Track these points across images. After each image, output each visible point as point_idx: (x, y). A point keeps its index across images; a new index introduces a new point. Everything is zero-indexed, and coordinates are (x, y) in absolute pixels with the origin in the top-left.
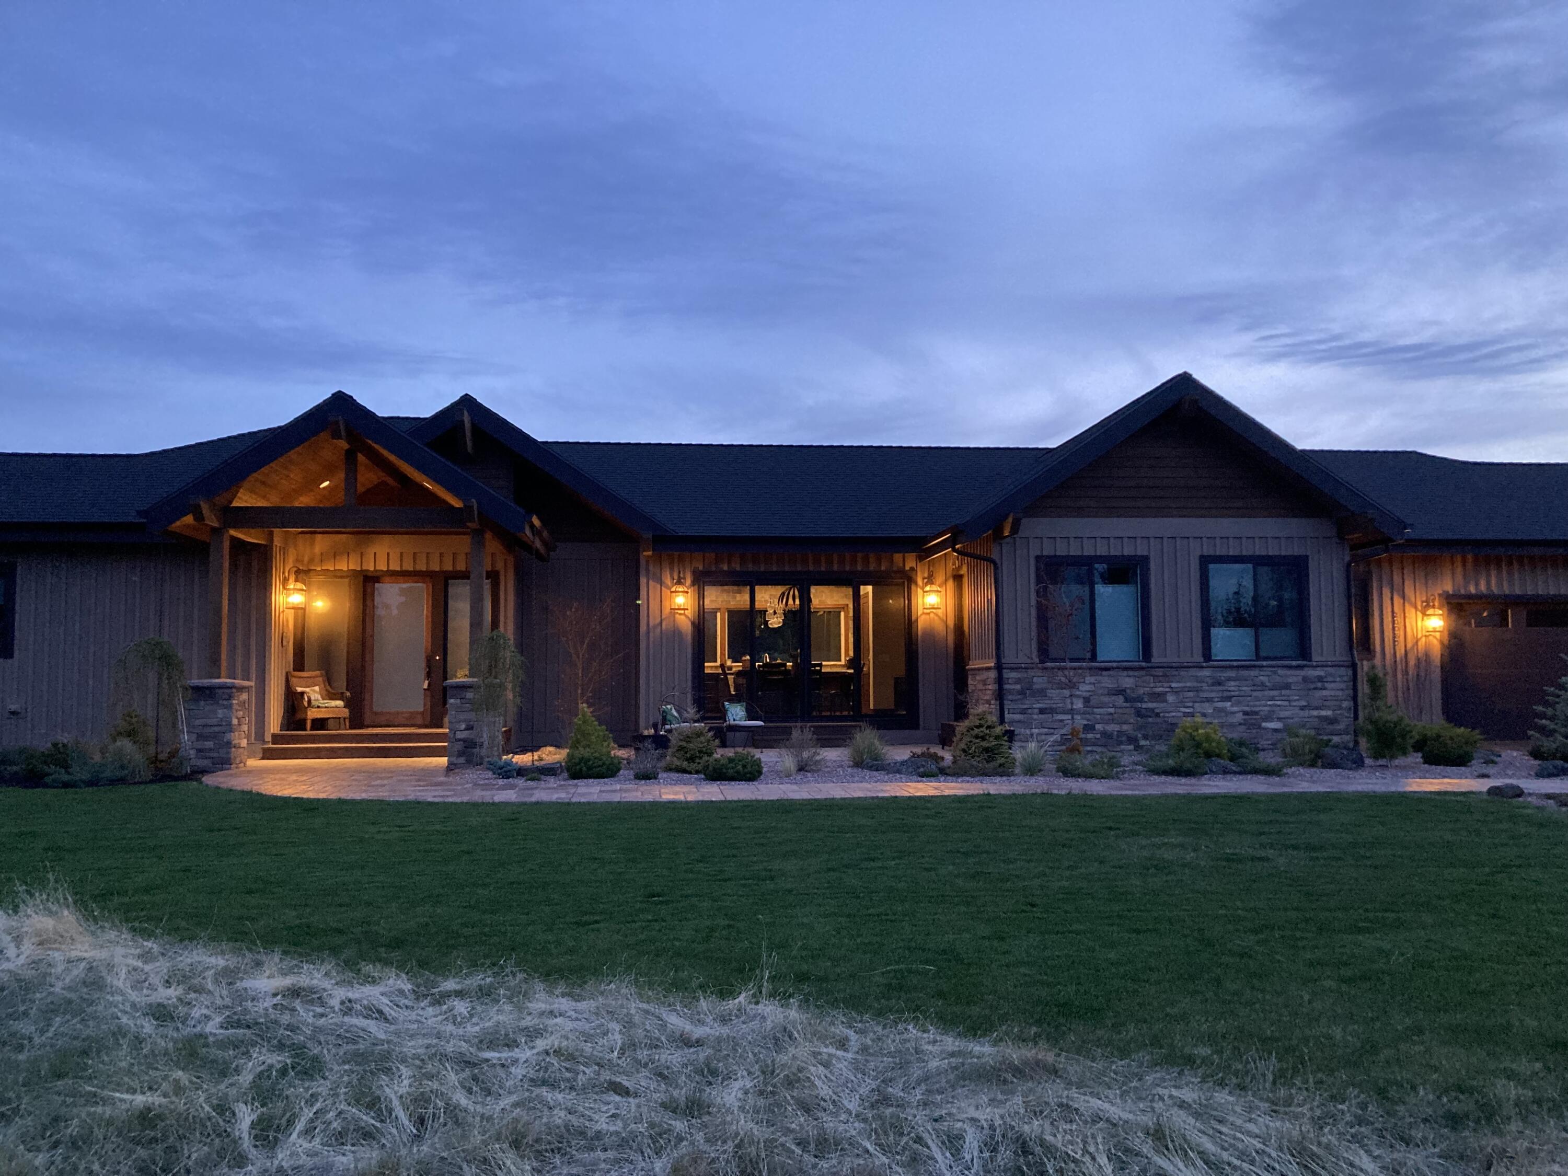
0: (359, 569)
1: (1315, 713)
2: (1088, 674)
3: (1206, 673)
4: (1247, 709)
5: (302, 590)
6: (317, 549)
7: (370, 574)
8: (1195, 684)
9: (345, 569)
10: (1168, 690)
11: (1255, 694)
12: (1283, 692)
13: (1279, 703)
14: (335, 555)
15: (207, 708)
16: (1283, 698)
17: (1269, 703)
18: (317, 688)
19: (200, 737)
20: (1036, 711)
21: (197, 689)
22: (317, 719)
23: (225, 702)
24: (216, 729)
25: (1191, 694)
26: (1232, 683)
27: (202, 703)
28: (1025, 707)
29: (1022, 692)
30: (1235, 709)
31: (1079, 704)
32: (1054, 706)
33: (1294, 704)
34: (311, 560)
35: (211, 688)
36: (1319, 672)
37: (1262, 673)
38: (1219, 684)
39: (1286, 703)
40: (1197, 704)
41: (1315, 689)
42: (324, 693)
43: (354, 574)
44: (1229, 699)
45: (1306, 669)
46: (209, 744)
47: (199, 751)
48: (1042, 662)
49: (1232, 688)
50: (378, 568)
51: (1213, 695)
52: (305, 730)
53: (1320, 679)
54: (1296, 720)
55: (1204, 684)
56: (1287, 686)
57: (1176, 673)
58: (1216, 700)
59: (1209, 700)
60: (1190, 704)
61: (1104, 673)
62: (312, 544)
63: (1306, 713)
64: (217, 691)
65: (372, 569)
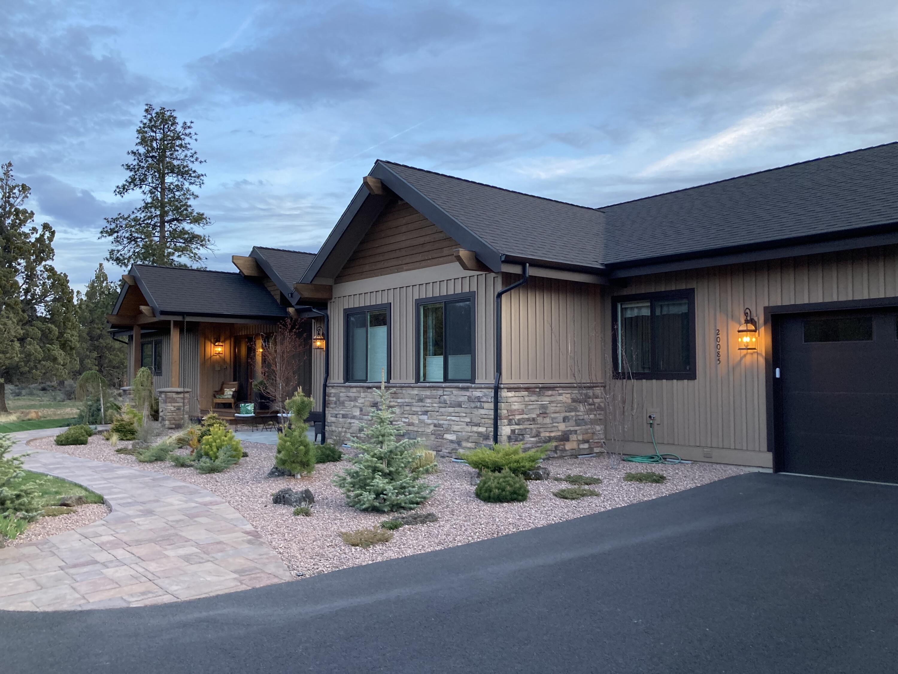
1: (475, 429)
2: (362, 391)
3: (415, 392)
4: (436, 422)
7: (249, 336)
8: (410, 400)
10: (396, 404)
11: (442, 410)
12: (457, 409)
13: (453, 418)
14: (242, 328)
16: (457, 414)
17: (449, 418)
18: (232, 390)
20: (341, 416)
25: (408, 408)
26: (429, 401)
28: (337, 412)
29: (336, 403)
30: (430, 421)
31: (357, 413)
32: (348, 413)
33: (462, 420)
34: (238, 331)
36: (478, 393)
37: (445, 393)
38: (421, 400)
39: (457, 419)
40: (410, 416)
41: (476, 407)
43: (245, 337)
44: (426, 413)
45: (470, 390)
48: (344, 383)
49: (428, 405)
51: (418, 409)
53: (479, 399)
54: (464, 433)
55: (414, 401)
56: (460, 406)
57: (401, 391)
58: (420, 413)
59: (415, 413)
60: (406, 416)
61: (369, 390)
63: (469, 429)
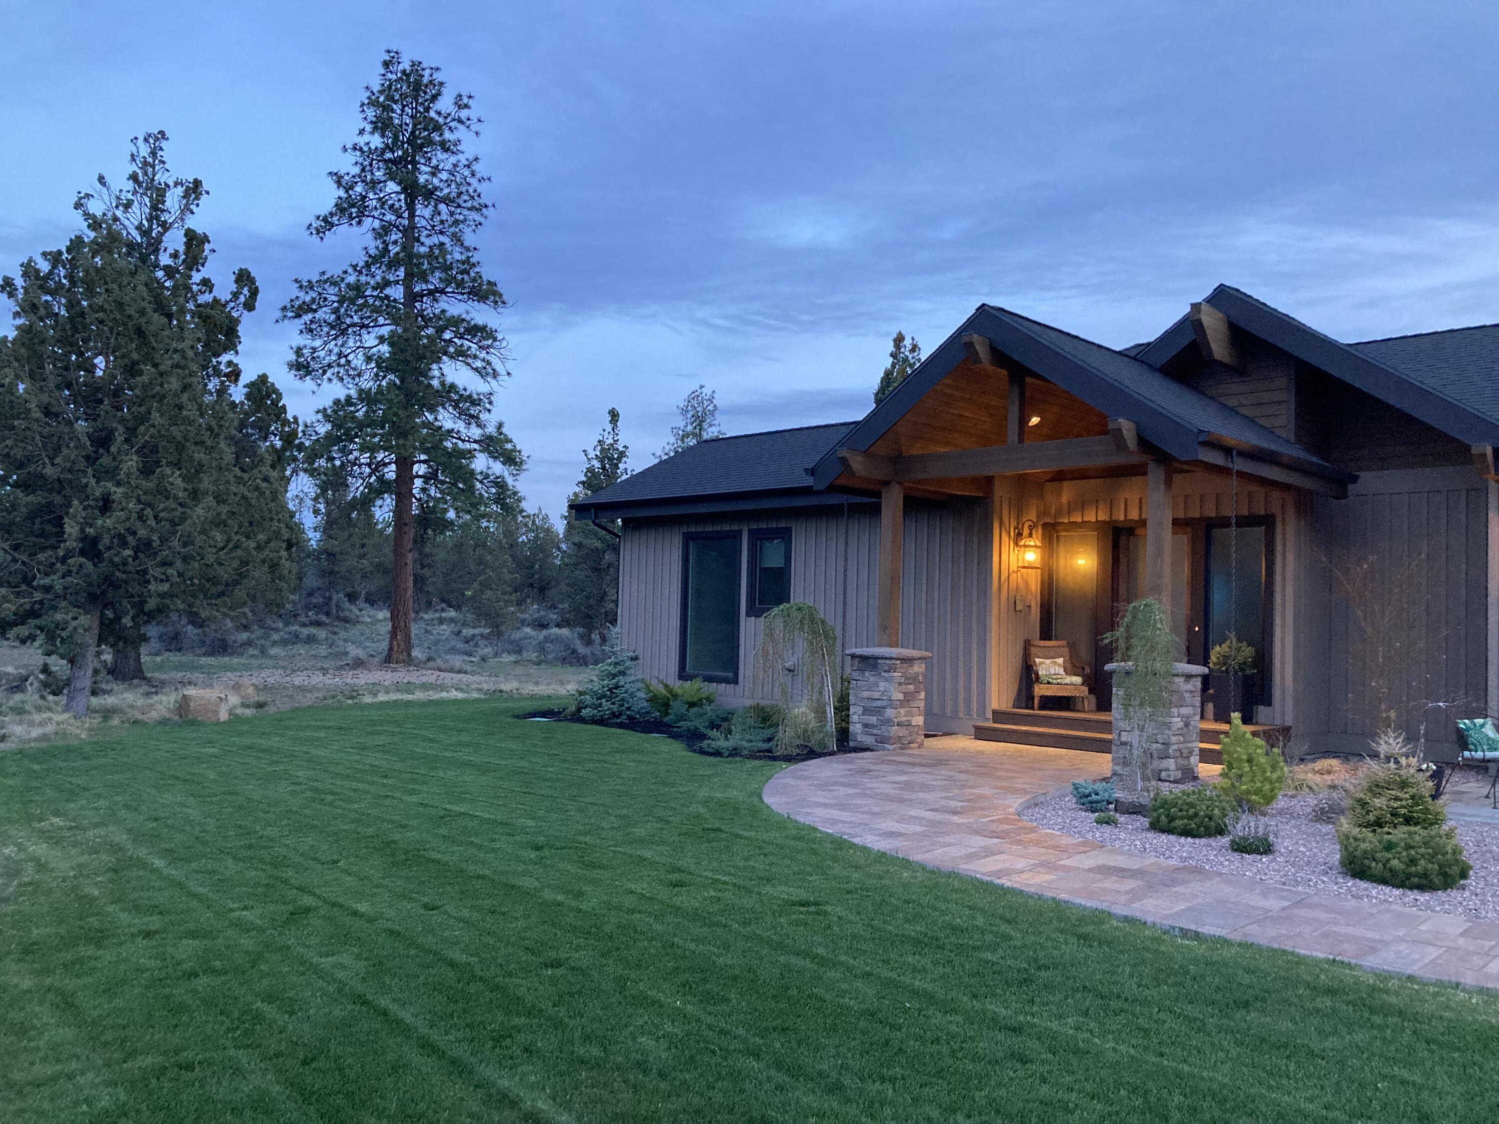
0: (1108, 519)
5: (1036, 546)
6: (1064, 499)
7: (1121, 525)
9: (1094, 520)
14: (1082, 504)
15: (872, 679)
18: (1060, 661)
19: (866, 711)
21: (864, 658)
22: (1046, 697)
23: (886, 674)
24: (879, 703)
27: (867, 674)
34: (1059, 513)
35: (876, 658)
42: (1068, 665)
43: (1100, 526)
46: (873, 720)
47: (866, 726)
50: (1129, 518)
52: (1033, 709)
62: (1059, 495)
64: (880, 661)
65: (1122, 518)
